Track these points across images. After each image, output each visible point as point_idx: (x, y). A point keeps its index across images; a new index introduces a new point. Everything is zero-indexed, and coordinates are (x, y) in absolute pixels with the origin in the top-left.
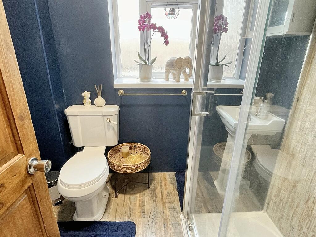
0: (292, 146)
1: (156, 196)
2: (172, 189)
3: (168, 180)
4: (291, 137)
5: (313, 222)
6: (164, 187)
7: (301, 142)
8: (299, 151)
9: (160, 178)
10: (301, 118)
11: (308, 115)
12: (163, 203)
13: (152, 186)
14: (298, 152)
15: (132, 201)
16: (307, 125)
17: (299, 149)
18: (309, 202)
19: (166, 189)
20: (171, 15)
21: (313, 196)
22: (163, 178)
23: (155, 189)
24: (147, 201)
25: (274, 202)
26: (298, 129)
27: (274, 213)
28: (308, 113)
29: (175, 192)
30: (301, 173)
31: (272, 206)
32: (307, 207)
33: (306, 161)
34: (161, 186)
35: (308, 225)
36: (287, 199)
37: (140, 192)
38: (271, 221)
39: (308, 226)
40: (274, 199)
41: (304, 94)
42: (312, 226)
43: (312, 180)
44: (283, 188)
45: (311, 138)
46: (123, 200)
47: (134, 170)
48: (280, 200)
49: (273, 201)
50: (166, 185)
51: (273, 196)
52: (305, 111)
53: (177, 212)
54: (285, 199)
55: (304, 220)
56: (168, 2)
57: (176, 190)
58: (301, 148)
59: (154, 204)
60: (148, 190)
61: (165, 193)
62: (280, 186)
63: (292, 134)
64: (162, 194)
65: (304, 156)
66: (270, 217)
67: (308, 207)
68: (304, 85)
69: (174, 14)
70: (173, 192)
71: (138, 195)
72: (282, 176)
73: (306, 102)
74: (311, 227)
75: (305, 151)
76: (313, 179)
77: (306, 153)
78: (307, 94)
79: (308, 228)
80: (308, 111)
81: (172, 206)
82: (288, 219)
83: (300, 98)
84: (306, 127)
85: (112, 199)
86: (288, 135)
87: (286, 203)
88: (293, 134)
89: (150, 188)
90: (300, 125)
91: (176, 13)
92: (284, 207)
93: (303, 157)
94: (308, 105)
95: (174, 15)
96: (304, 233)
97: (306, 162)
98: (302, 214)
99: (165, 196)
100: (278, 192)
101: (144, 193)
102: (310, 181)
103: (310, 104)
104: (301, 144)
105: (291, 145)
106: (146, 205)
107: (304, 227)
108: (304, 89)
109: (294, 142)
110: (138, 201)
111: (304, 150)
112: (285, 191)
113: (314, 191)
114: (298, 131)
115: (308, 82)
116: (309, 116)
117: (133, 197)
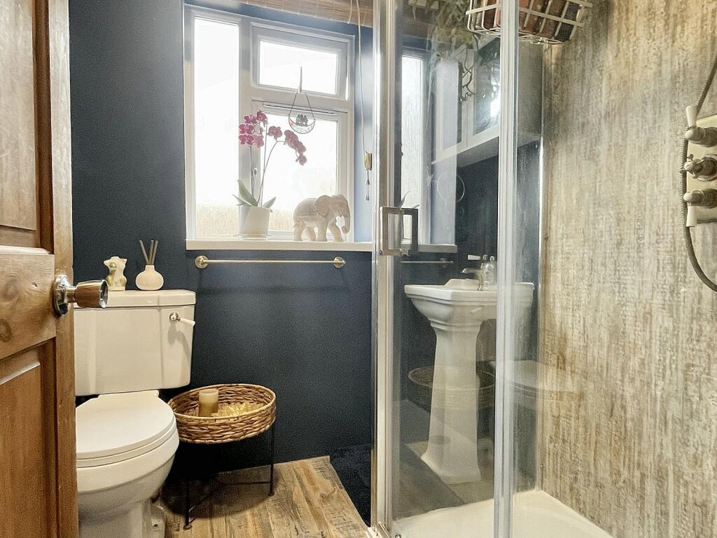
0: (558, 319)
1: (294, 506)
2: (331, 488)
3: (316, 474)
4: (552, 305)
5: (633, 447)
6: (309, 487)
7: (571, 307)
8: (572, 324)
9: (295, 471)
10: (559, 266)
11: (569, 256)
12: (317, 517)
13: (279, 489)
14: (571, 326)
15: (235, 527)
16: (573, 272)
17: (570, 321)
18: (615, 411)
19: (316, 489)
20: (300, 127)
21: (618, 396)
22: (301, 472)
23: (289, 494)
24: (275, 520)
25: (552, 454)
26: (560, 286)
27: (559, 480)
28: (568, 253)
29: (338, 491)
30: (586, 363)
31: (551, 468)
32: (614, 423)
33: (587, 336)
34: (302, 486)
35: (627, 459)
36: (575, 430)
37: (252, 506)
38: (558, 501)
39: (627, 463)
40: (551, 446)
41: (553, 226)
42: (634, 456)
43: (607, 364)
44: (563, 412)
45: (584, 291)
46: (209, 530)
47: (242, 431)
48: (564, 441)
49: (549, 454)
50: (312, 483)
51: (547, 441)
52: (562, 251)
53: (355, 527)
54: (573, 432)
55: (617, 454)
56: (293, 105)
57: (341, 488)
58: (574, 316)
59: (294, 523)
60: (270, 499)
61: (316, 498)
62: (556, 414)
63: (552, 300)
64: (308, 501)
65: (582, 328)
66: (552, 495)
67: (617, 422)
68: (550, 212)
69: (306, 125)
70: (334, 492)
71: (248, 513)
72: (555, 389)
73: (560, 236)
74: (632, 459)
75: (582, 318)
76: (609, 361)
77: (584, 321)
78: (559, 223)
79: (629, 467)
80: (566, 249)
81: (341, 519)
82: (589, 473)
83: (548, 235)
84: (571, 276)
85: (176, 532)
86: (545, 305)
87: (577, 440)
88: (554, 299)
89: (276, 493)
90: (560, 278)
91: (308, 124)
92: (575, 453)
93: (582, 332)
94: (565, 240)
95: (306, 128)
96: (624, 482)
97: (589, 336)
98: (611, 445)
99: (316, 503)
100: (554, 427)
101: (261, 506)
102: (605, 369)
103: (567, 238)
104: (571, 310)
105: (555, 320)
106: (273, 528)
107: (622, 469)
108: (551, 217)
109: (558, 312)
110: (250, 524)
111: (580, 317)
112: (568, 417)
113: (617, 384)
114: (560, 289)
115: (555, 205)
116: (572, 257)
117: (234, 520)
